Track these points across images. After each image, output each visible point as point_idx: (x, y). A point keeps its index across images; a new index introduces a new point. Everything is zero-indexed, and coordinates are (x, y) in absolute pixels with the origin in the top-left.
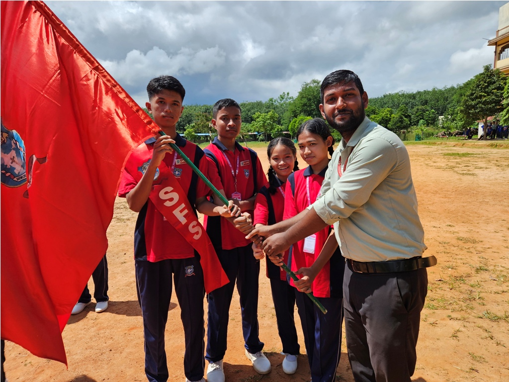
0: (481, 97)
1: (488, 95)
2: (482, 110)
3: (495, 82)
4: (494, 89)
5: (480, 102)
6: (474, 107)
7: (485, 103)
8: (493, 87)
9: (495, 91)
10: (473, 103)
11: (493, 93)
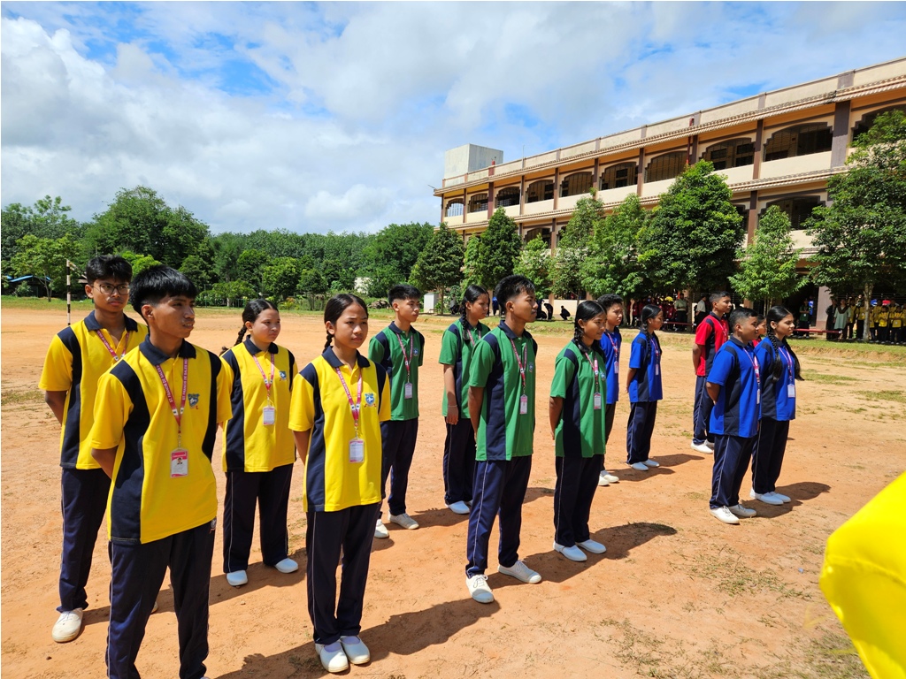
0: (438, 261)
1: (446, 260)
2: (441, 278)
3: (452, 245)
4: (453, 254)
5: (438, 268)
6: (431, 273)
7: (444, 270)
8: (450, 250)
9: (453, 256)
10: (431, 268)
11: (451, 258)
